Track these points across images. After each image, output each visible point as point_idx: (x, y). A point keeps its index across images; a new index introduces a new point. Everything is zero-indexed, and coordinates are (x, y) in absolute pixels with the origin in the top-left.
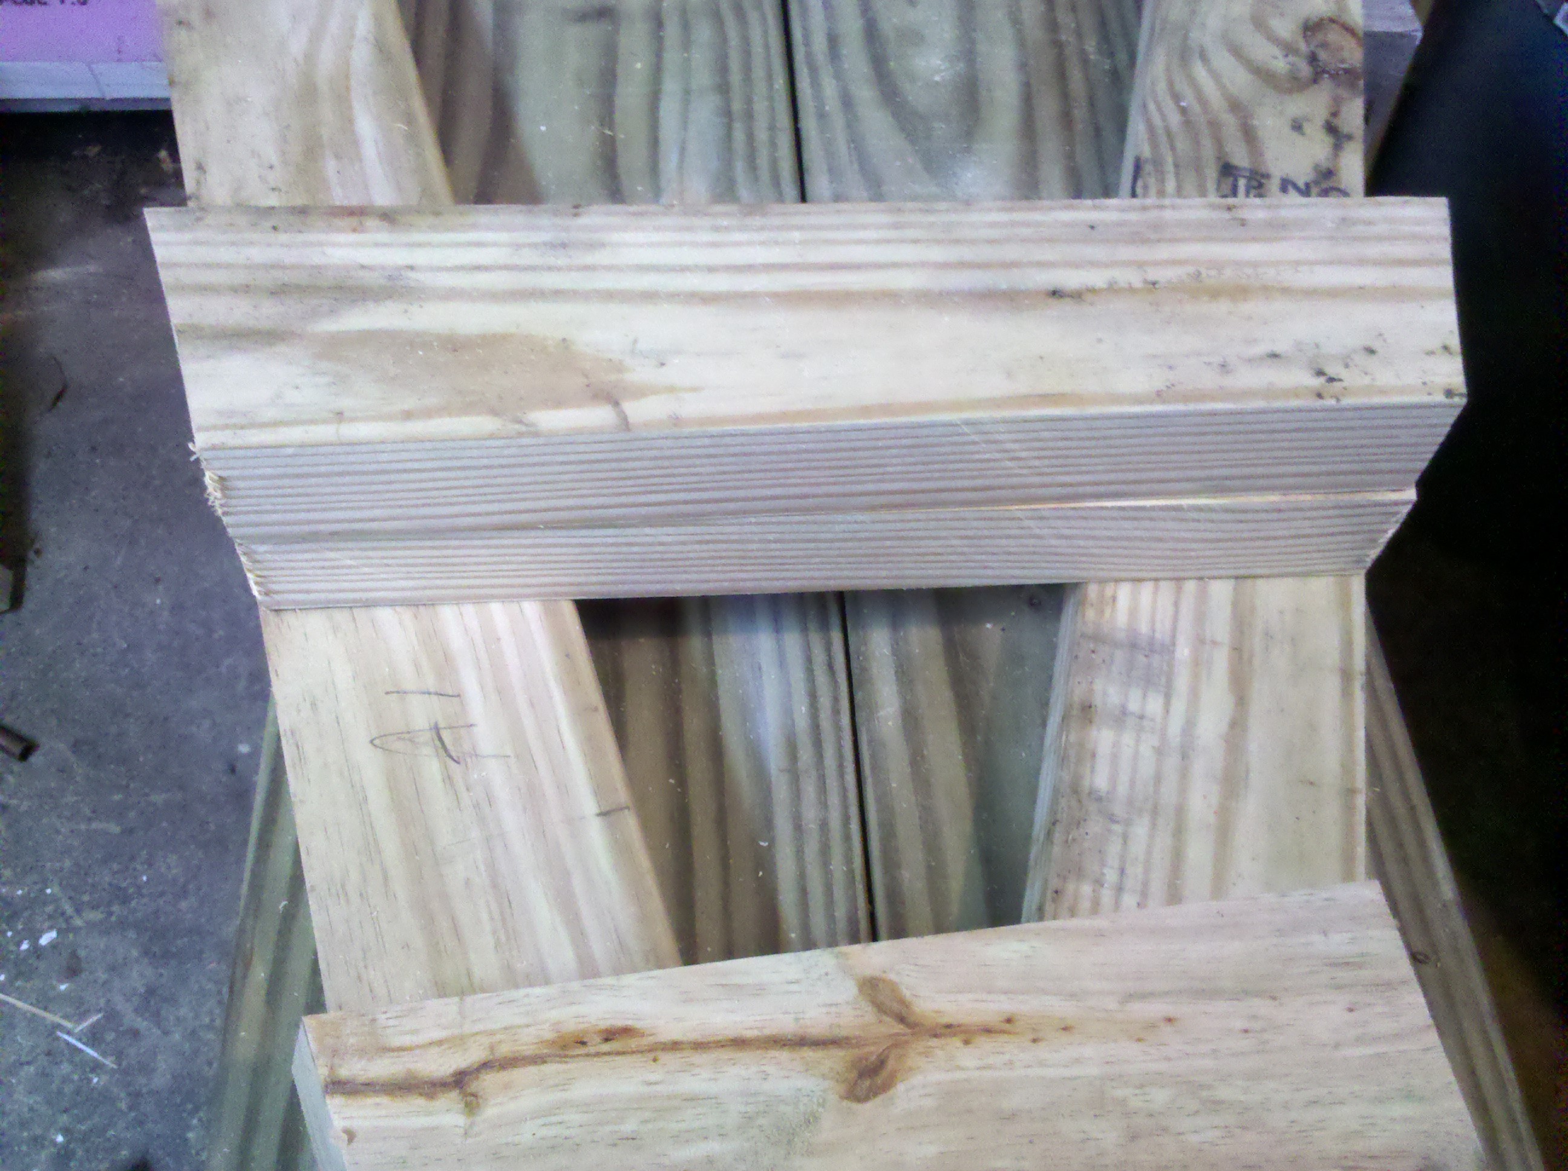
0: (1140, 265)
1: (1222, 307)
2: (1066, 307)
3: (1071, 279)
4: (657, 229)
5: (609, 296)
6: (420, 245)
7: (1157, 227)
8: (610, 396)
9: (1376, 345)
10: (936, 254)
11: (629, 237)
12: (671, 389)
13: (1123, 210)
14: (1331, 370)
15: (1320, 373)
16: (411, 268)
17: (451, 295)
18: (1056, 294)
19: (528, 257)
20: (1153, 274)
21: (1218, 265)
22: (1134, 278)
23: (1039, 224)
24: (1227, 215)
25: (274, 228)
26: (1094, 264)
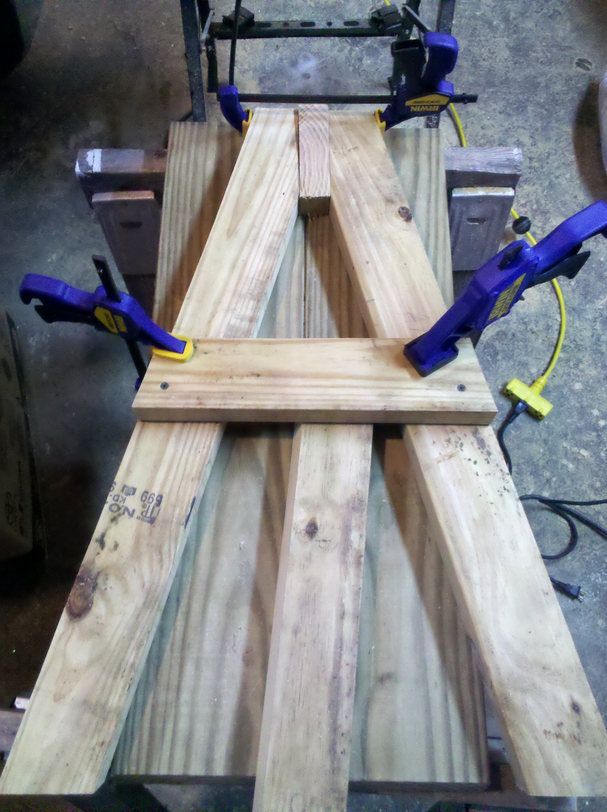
0: (232, 384)
1: (214, 369)
3: (253, 380)
4: (364, 401)
5: (376, 378)
6: (425, 397)
7: (223, 398)
8: (377, 348)
11: (370, 398)
12: (361, 350)
13: (232, 404)
18: (258, 375)
20: (229, 381)
21: (211, 384)
23: (258, 399)
24: (202, 401)
26: (246, 385)
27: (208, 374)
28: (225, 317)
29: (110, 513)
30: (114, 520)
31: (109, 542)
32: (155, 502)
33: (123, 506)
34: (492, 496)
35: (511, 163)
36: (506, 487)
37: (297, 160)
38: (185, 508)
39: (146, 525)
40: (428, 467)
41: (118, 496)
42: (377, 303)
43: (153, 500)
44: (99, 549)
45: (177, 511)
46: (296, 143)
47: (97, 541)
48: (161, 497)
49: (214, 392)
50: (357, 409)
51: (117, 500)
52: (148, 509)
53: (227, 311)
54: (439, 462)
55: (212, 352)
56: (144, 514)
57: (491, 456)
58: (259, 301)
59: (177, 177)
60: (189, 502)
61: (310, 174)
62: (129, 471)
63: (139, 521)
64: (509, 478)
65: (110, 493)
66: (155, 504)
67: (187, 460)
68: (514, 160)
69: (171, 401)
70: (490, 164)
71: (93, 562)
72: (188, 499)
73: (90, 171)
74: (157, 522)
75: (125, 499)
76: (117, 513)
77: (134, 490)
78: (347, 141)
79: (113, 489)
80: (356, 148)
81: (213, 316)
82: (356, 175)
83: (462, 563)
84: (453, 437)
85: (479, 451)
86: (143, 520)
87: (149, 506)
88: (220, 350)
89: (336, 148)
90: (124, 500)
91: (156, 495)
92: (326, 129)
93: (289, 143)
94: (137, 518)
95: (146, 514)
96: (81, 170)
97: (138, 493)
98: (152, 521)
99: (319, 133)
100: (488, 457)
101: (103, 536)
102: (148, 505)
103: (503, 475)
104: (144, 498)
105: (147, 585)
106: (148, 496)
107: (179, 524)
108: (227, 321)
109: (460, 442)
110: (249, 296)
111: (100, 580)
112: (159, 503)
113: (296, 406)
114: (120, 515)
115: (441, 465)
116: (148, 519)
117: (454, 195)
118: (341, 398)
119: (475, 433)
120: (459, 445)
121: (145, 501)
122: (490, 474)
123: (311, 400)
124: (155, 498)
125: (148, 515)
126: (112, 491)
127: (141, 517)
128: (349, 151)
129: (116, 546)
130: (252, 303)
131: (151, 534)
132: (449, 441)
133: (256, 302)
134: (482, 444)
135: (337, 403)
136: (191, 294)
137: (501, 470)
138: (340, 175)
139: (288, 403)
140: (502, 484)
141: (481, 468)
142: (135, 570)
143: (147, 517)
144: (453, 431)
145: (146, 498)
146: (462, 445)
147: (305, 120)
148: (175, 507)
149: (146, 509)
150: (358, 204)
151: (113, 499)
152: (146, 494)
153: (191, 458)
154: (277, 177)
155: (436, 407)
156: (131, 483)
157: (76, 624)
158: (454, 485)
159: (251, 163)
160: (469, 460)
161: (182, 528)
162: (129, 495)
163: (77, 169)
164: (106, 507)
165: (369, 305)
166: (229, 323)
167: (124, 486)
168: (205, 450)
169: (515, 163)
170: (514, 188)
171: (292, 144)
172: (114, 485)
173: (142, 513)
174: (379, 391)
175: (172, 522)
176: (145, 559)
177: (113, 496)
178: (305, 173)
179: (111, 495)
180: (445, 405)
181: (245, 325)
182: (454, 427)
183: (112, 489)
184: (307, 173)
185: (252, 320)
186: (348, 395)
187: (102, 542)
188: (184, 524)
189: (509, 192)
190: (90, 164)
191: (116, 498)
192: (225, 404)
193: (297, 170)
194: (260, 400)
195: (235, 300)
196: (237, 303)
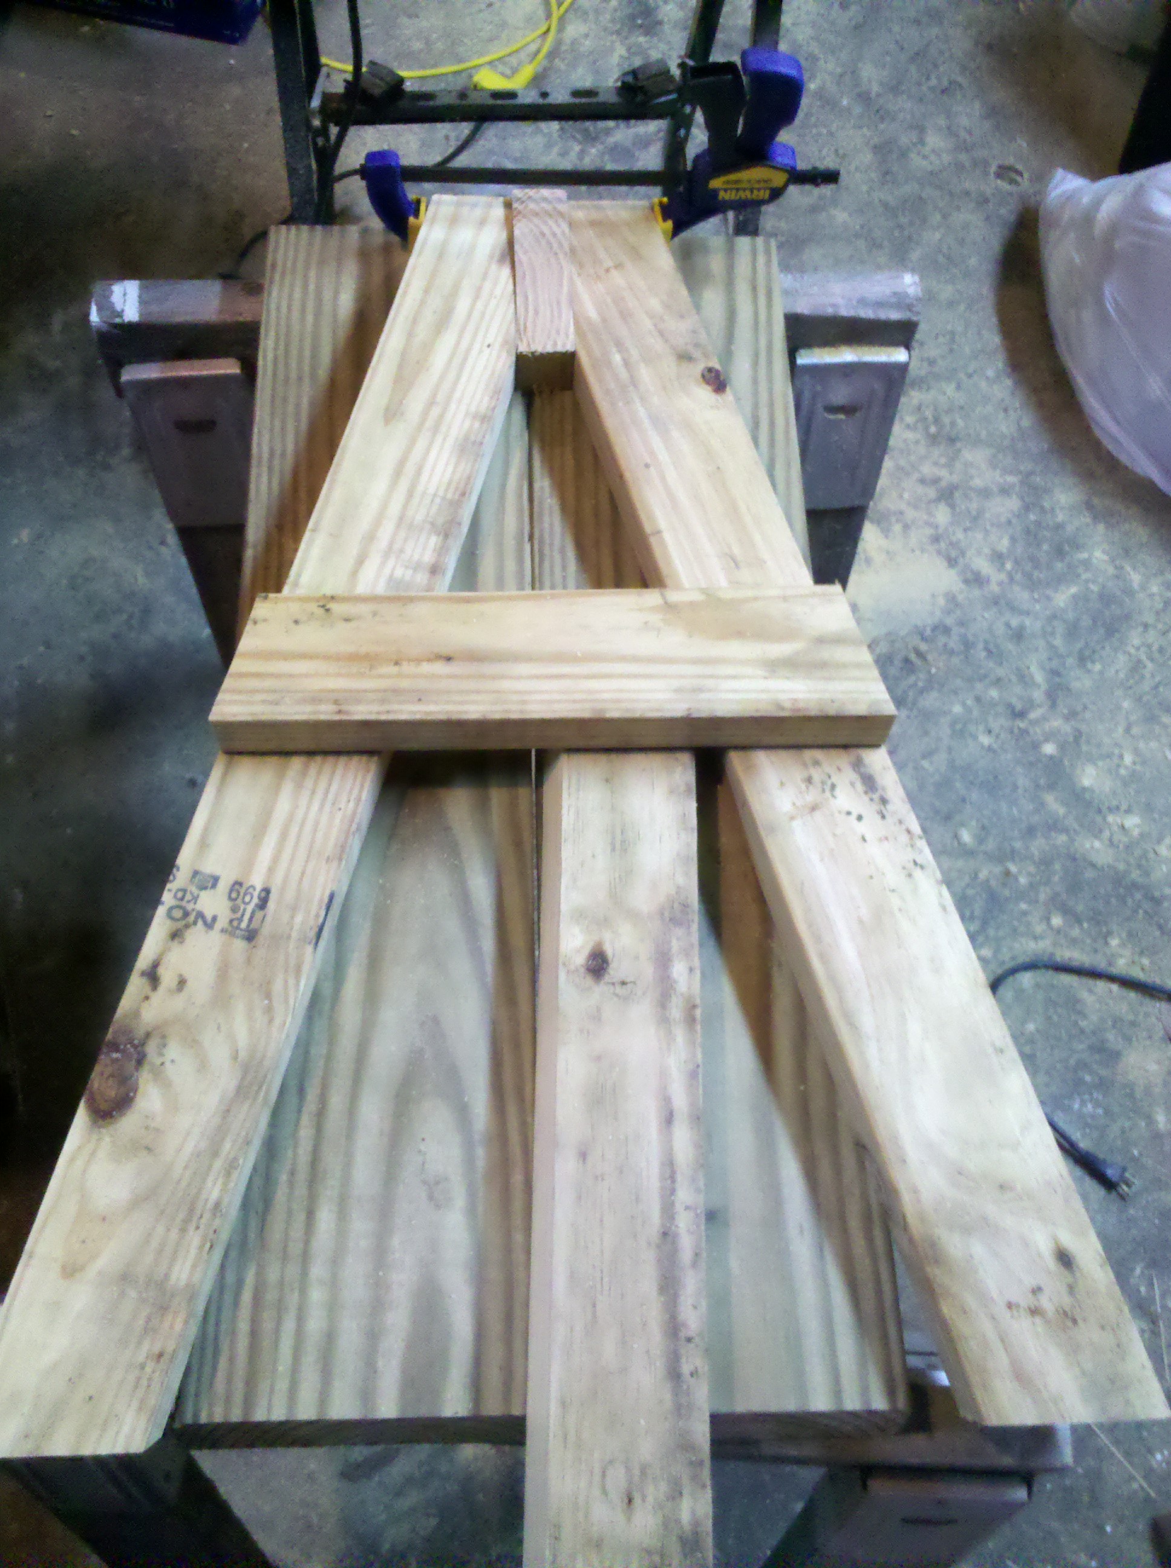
0: (399, 675)
1: (363, 650)
2: (445, 651)
3: (440, 668)
4: (648, 701)
5: (671, 661)
6: (762, 691)
7: (383, 701)
8: (669, 607)
9: (293, 625)
10: (506, 685)
11: (661, 696)
12: (640, 610)
13: (401, 712)
14: (321, 611)
15: (328, 610)
16: (766, 678)
18: (449, 659)
19: (710, 683)
20: (394, 670)
21: (362, 675)
22: (407, 668)
23: (448, 702)
24: (344, 708)
25: (833, 701)
26: (425, 676)
27: (354, 658)
28: (383, 563)
29: (169, 922)
30: (176, 935)
31: (167, 977)
32: (255, 900)
33: (193, 910)
34: (893, 878)
35: (901, 301)
36: (919, 861)
37: (511, 287)
38: (313, 913)
39: (239, 945)
40: (772, 829)
41: (185, 891)
42: (667, 536)
43: (252, 898)
44: (147, 989)
45: (299, 919)
46: (508, 258)
47: (143, 974)
48: (267, 891)
49: (365, 691)
50: (637, 715)
51: (182, 899)
52: (243, 915)
53: (387, 554)
54: (792, 818)
55: (359, 618)
56: (235, 923)
57: (889, 807)
58: (446, 536)
59: (283, 323)
60: (321, 900)
61: (536, 312)
62: (204, 844)
63: (225, 937)
64: (922, 844)
65: (169, 886)
66: (257, 905)
67: (317, 823)
68: (906, 295)
69: (282, 708)
70: (862, 302)
71: (136, 1014)
72: (320, 894)
73: (118, 320)
74: (261, 939)
75: (198, 896)
76: (184, 922)
77: (215, 880)
78: (602, 254)
79: (175, 878)
80: (619, 266)
81: (360, 561)
82: (621, 313)
83: (841, 1000)
84: (817, 775)
85: (866, 798)
86: (232, 934)
87: (244, 910)
88: (375, 614)
89: (581, 265)
90: (195, 899)
91: (259, 888)
92: (563, 233)
93: (496, 258)
94: (223, 931)
95: (239, 924)
96: (101, 318)
97: (223, 886)
98: (251, 936)
99: (552, 240)
100: (882, 808)
101: (155, 965)
102: (242, 907)
103: (911, 839)
104: (234, 895)
105: (242, 1054)
106: (242, 891)
107: (303, 940)
108: (387, 571)
109: (829, 783)
110: (428, 526)
111: (151, 1048)
112: (263, 903)
113: (521, 712)
114: (187, 926)
115: (797, 824)
116: (243, 933)
117: (800, 361)
118: (606, 696)
119: (858, 765)
120: (828, 788)
121: (235, 899)
122: (886, 838)
123: (551, 702)
124: (256, 894)
125: (244, 925)
126: (172, 882)
127: (230, 929)
128: (607, 271)
129: (182, 983)
130: (434, 540)
131: (249, 961)
132: (809, 780)
133: (441, 538)
134: (869, 783)
135: (599, 706)
136: (317, 523)
137: (908, 831)
138: (592, 313)
139: (507, 707)
140: (909, 855)
141: (870, 827)
142: (219, 1028)
143: (241, 930)
144: (817, 763)
145: (239, 893)
146: (833, 787)
147: (524, 217)
148: (294, 909)
149: (239, 915)
150: (626, 363)
151: (175, 896)
152: (237, 887)
153: (324, 819)
154: (476, 314)
155: (783, 709)
156: (209, 867)
157: (104, 1131)
158: (822, 860)
159: (426, 291)
160: (849, 813)
161: (309, 949)
162: (205, 888)
163: (94, 317)
164: (161, 912)
165: (653, 541)
166: (391, 576)
167: (196, 873)
168: (352, 805)
169: (908, 301)
170: (908, 347)
171: (501, 261)
172: (175, 870)
173: (231, 921)
174: (676, 683)
175: (289, 937)
176: (240, 1008)
177: (174, 891)
178: (527, 310)
179: (169, 890)
180: (801, 705)
181: (422, 578)
182: (818, 754)
183: (171, 878)
184: (531, 308)
185: (435, 570)
186: (621, 691)
187: (152, 976)
188: (314, 941)
189: (900, 355)
190: (118, 307)
191: (180, 895)
192: (388, 712)
193: (513, 306)
194: (455, 703)
195: (402, 534)
196: (406, 540)
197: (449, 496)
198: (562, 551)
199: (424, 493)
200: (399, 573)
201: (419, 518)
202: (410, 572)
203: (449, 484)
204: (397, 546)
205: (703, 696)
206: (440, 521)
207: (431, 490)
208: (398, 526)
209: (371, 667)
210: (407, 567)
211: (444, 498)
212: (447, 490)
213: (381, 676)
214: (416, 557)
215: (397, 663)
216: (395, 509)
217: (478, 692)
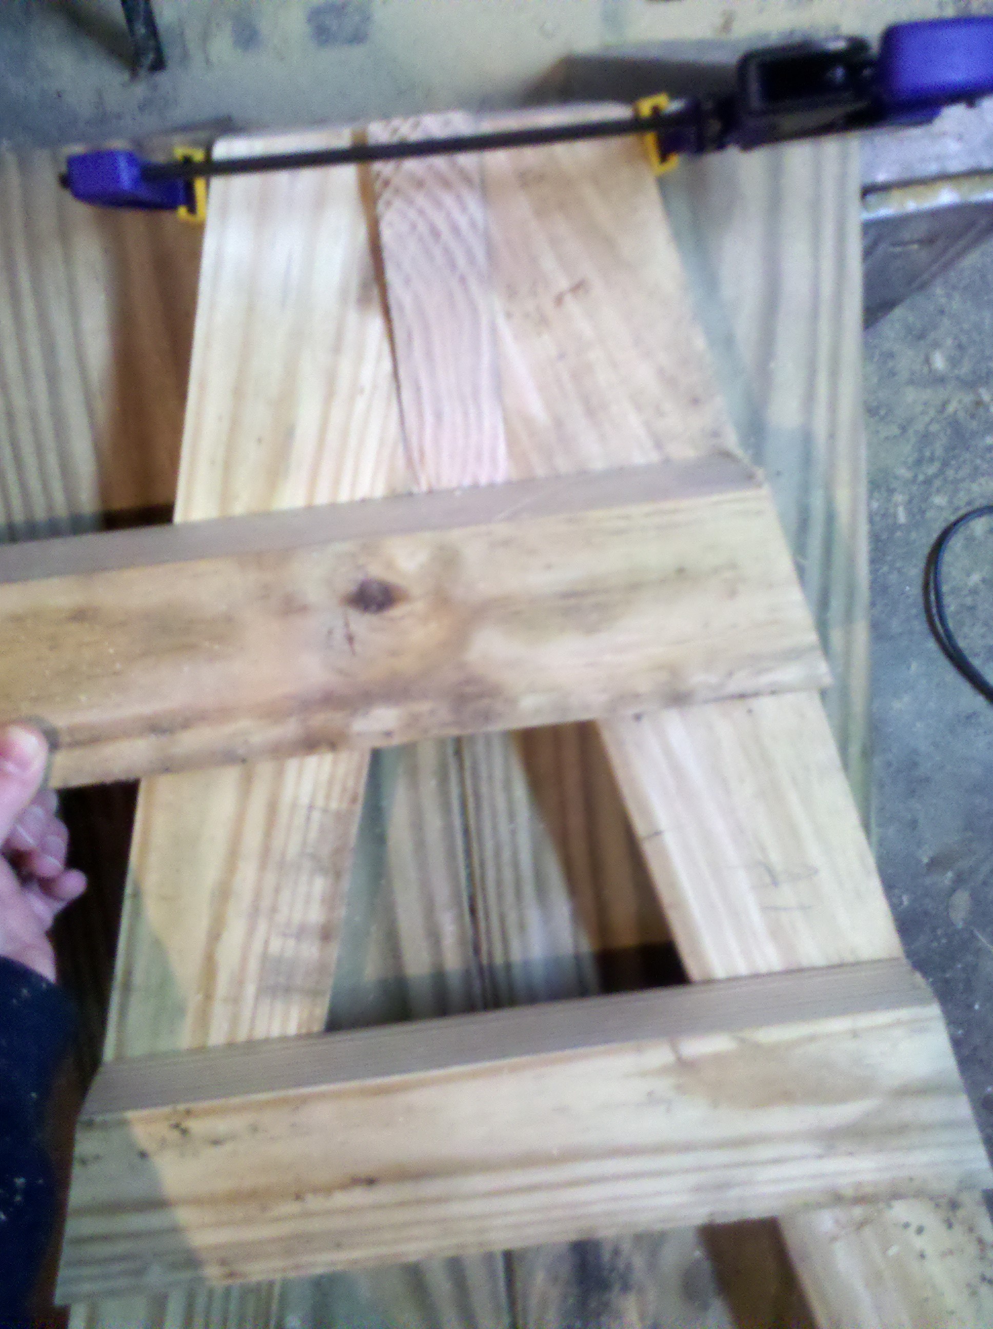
0: (307, 1215)
2: (365, 1170)
3: (358, 1197)
5: (687, 1147)
6: (814, 1176)
7: (289, 1253)
8: (685, 1066)
10: (455, 1209)
12: (643, 1074)
14: (176, 1134)
15: (184, 1132)
16: (820, 1157)
17: (790, 1138)
18: (371, 1182)
19: (742, 1174)
22: (314, 1203)
23: (380, 1243)
25: (911, 1179)
26: (341, 1211)
27: (236, 1198)
34: (953, 1298)
36: (988, 1275)
37: (387, 365)
40: (807, 1255)
42: (671, 841)
46: (375, 292)
53: (255, 912)
54: (835, 1239)
55: (232, 1137)
57: (959, 1212)
61: (438, 416)
78: (548, 263)
80: (579, 287)
82: (586, 402)
85: (931, 1205)
89: (511, 293)
92: (473, 224)
93: (354, 295)
99: (453, 244)
100: (951, 1215)
108: (257, 947)
110: (307, 863)
115: (839, 1245)
122: (951, 1252)
128: (559, 300)
130: (319, 883)
133: (329, 878)
138: (536, 407)
141: (933, 1240)
147: (397, 191)
154: (333, 436)
160: (906, 1226)
166: (265, 953)
171: (363, 301)
174: (693, 1179)
178: (420, 415)
181: (310, 950)
184: (429, 418)
193: (395, 409)
195: (270, 879)
196: (277, 890)
197: (334, 805)
198: (508, 786)
199: (294, 806)
200: (276, 945)
201: (293, 849)
202: (291, 943)
203: (331, 782)
204: (266, 903)
205: (734, 1193)
206: (325, 851)
207: (305, 800)
208: (263, 865)
209: (264, 1209)
210: (285, 935)
211: (325, 811)
212: (328, 797)
213: (277, 1220)
214: (297, 917)
215: (298, 1197)
216: (252, 839)
217: (418, 1223)
